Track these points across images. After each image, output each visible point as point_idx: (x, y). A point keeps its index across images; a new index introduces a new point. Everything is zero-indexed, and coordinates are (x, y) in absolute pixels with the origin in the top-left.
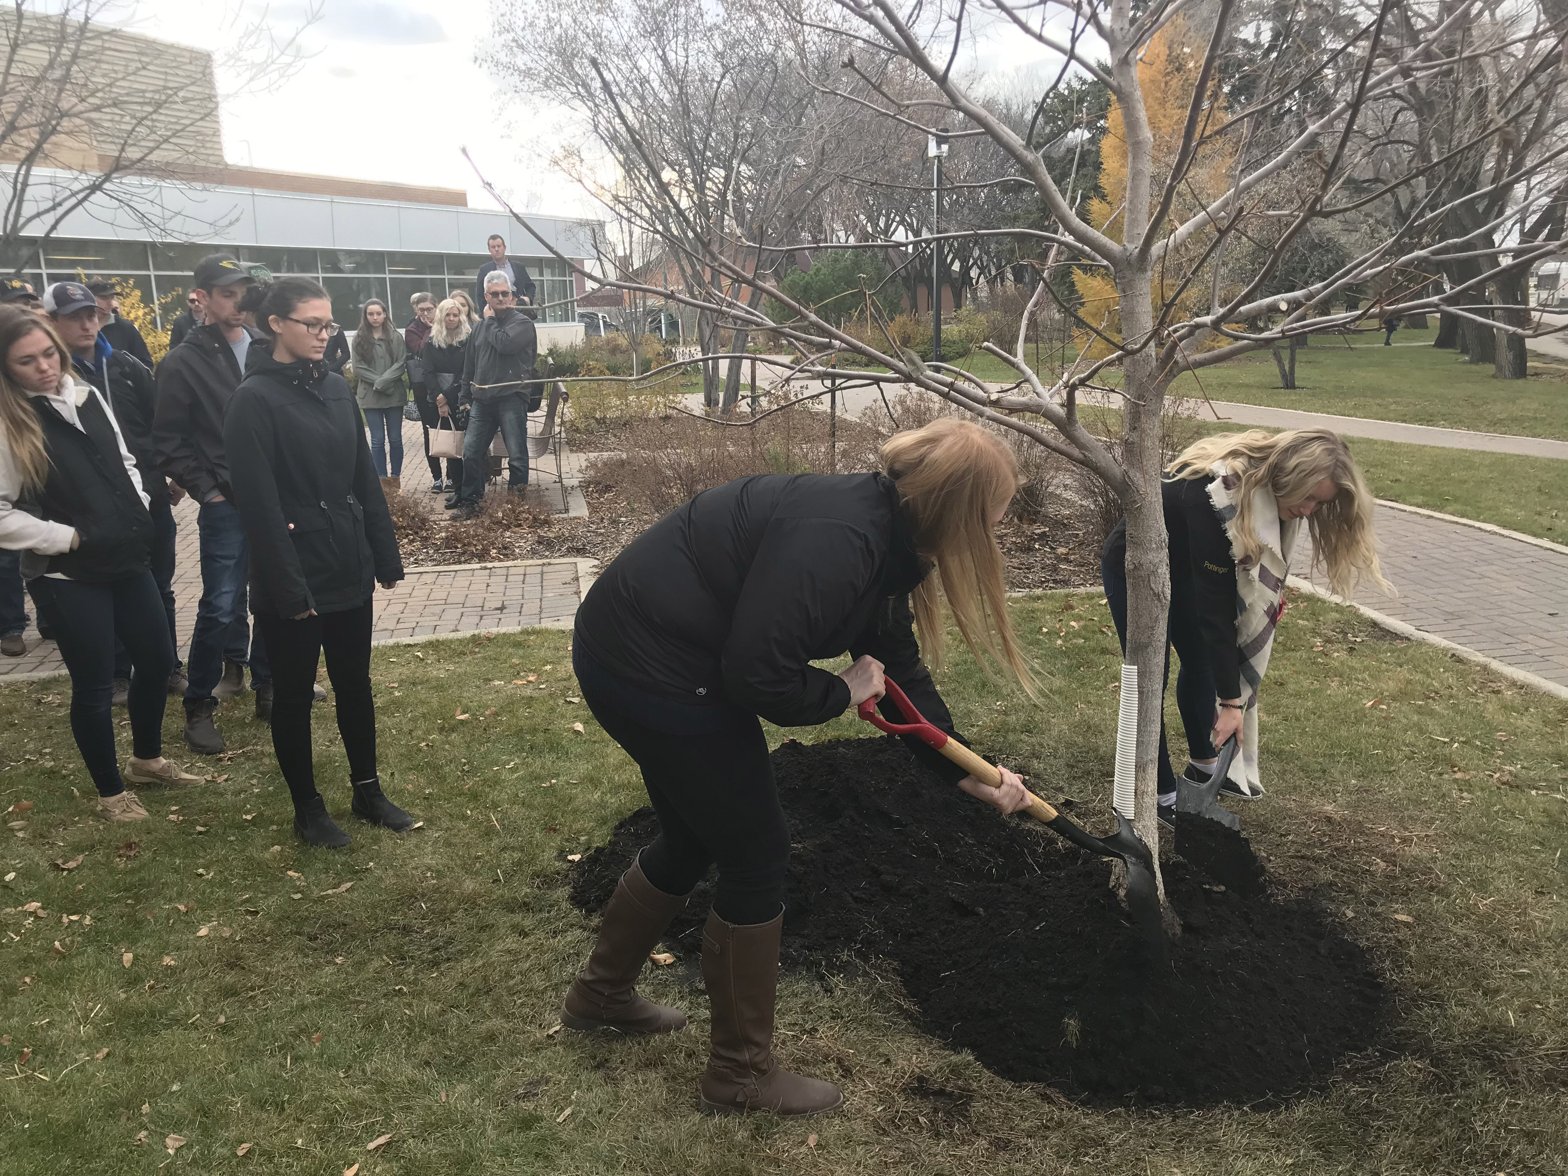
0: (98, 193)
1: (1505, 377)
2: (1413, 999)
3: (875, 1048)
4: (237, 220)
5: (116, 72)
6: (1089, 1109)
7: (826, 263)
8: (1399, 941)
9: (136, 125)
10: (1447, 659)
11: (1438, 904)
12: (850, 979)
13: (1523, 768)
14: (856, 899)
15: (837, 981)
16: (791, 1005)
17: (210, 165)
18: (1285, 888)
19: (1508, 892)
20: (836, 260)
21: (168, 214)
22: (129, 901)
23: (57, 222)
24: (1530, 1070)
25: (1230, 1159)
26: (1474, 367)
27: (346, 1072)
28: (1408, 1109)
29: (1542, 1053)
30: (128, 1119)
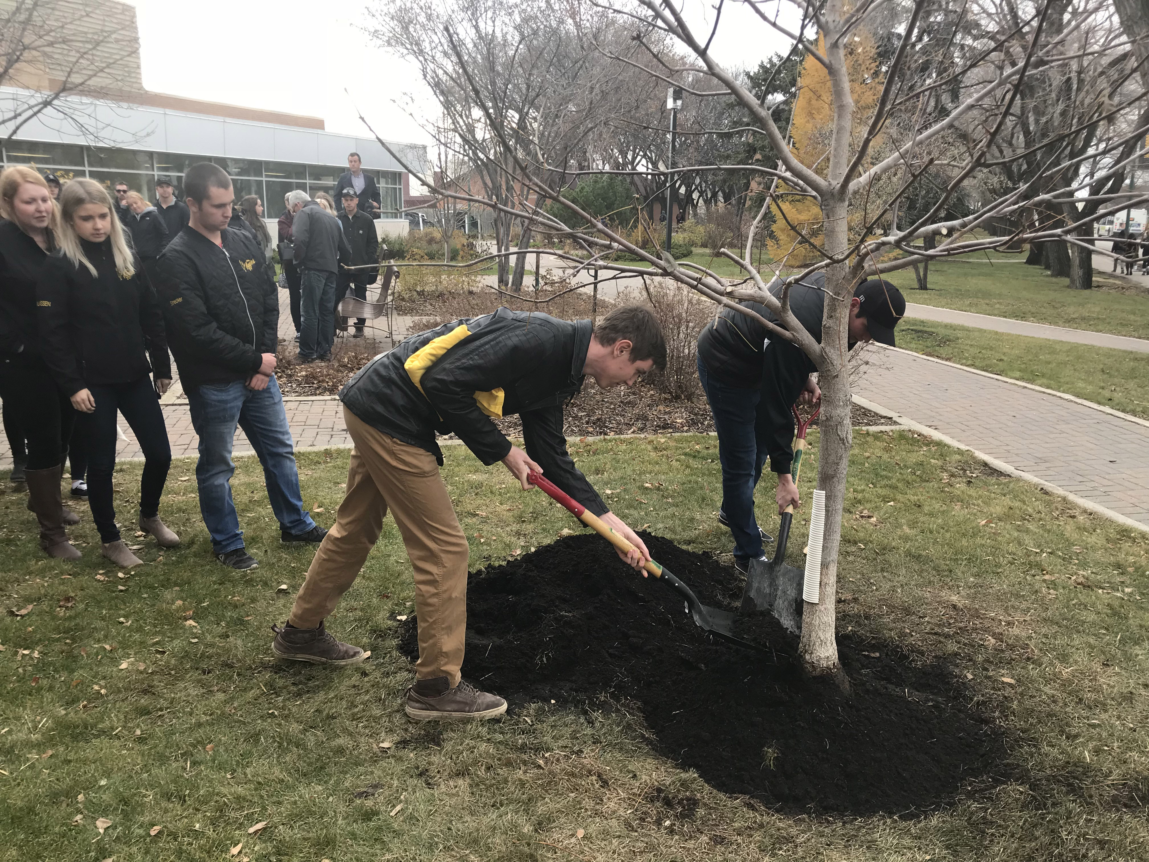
0: (49, 107)
1: (1077, 288)
2: (1016, 741)
3: (625, 766)
4: (153, 132)
5: (65, 17)
6: (782, 815)
7: (588, 183)
8: (1005, 697)
9: (79, 58)
10: (1037, 491)
11: (1033, 671)
12: (606, 714)
13: (1092, 573)
14: (610, 655)
15: (597, 715)
16: (563, 732)
17: (133, 90)
18: (923, 656)
19: (1083, 664)
20: (596, 182)
21: (100, 125)
22: (68, 641)
23: (18, 128)
24: (1101, 795)
25: (885, 855)
26: (1054, 280)
27: (232, 774)
28: (1013, 821)
29: (1110, 782)
30: (68, 805)
